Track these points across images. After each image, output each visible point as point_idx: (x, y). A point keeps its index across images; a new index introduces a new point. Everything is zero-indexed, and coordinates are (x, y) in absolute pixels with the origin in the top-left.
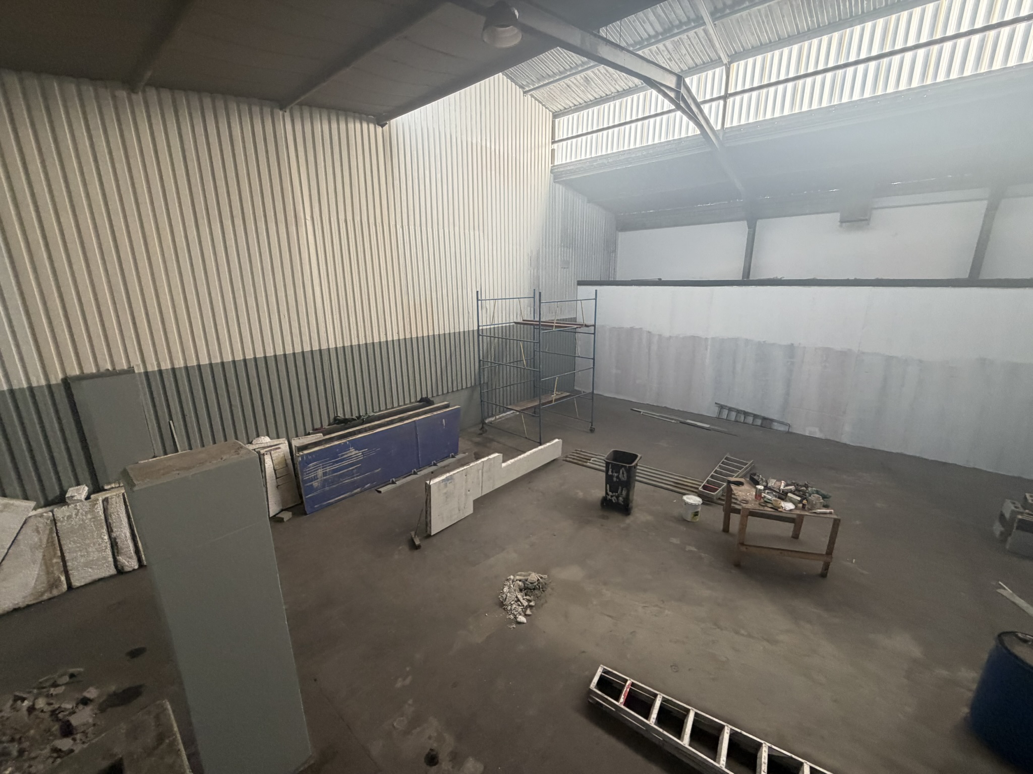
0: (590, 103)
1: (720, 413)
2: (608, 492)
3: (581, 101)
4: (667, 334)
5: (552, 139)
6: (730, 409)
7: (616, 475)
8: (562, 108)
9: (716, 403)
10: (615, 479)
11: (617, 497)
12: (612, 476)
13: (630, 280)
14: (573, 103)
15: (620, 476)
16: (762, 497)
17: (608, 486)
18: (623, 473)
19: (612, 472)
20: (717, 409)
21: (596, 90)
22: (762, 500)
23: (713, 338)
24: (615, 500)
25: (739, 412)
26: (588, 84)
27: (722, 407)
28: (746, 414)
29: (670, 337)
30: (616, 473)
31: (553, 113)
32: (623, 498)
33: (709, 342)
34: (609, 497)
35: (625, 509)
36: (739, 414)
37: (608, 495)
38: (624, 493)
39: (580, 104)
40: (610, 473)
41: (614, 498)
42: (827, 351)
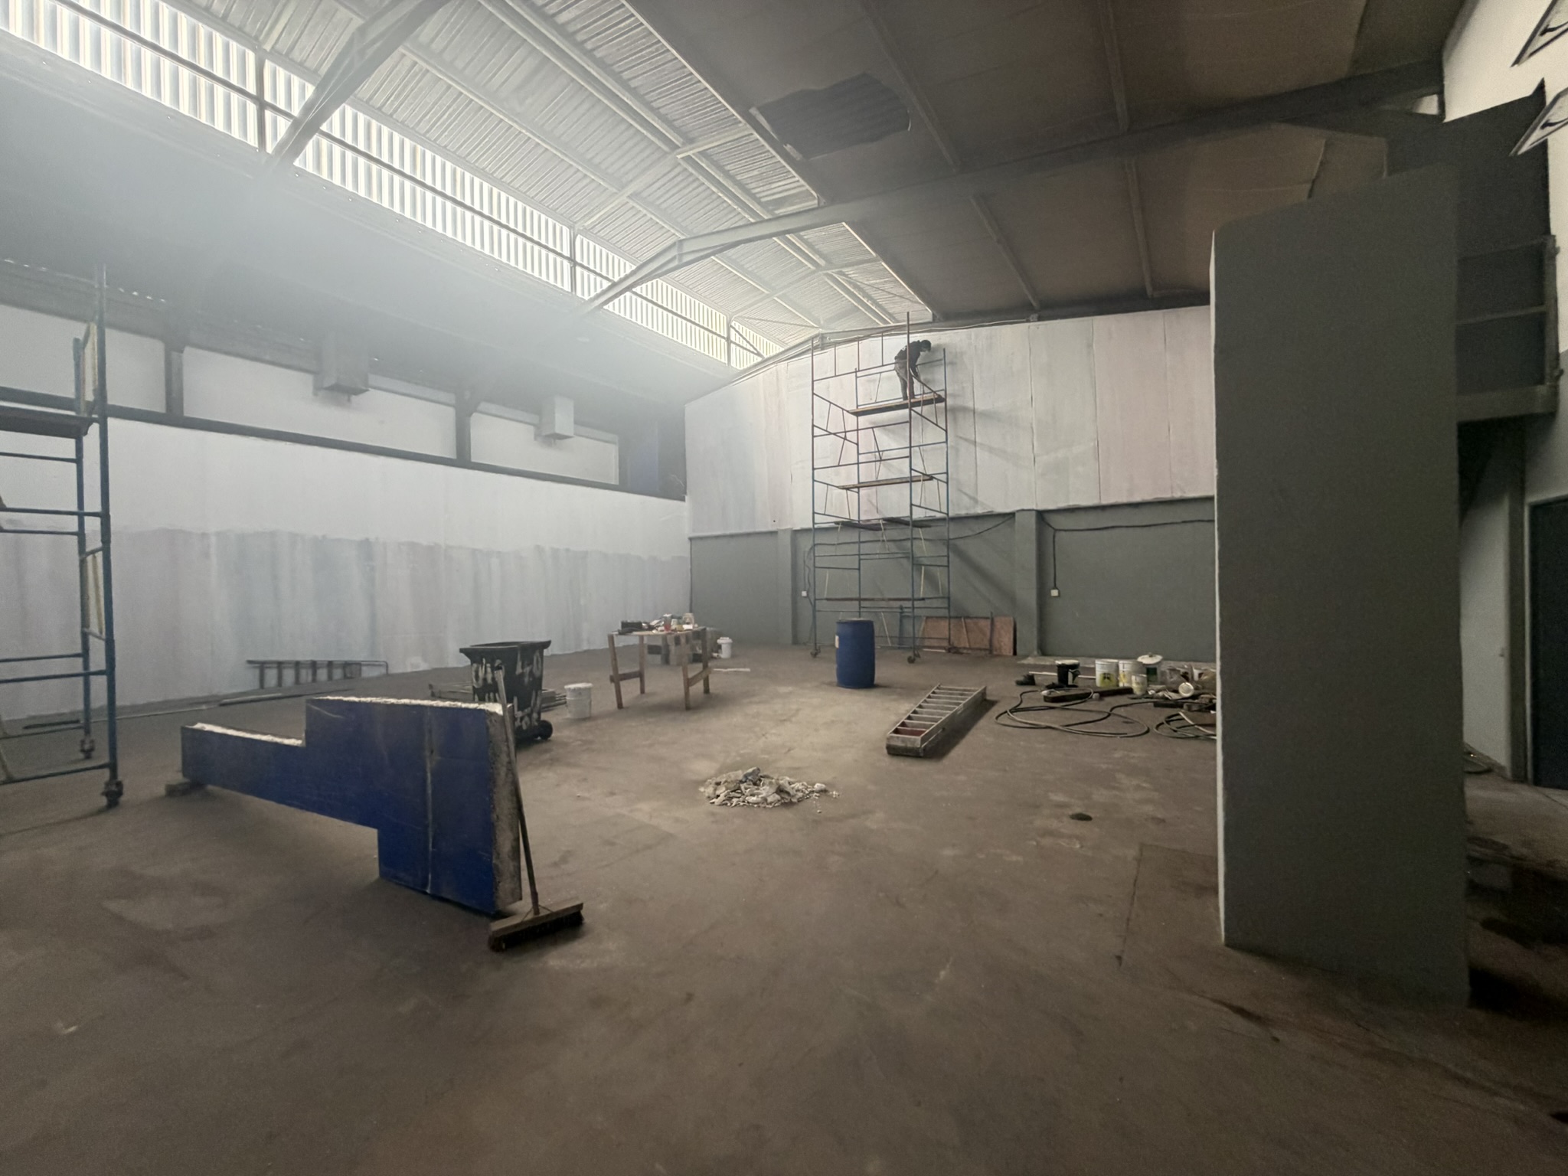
1: (261, 678)
2: (516, 712)
6: (282, 666)
7: (528, 670)
9: (250, 662)
10: (526, 679)
11: (530, 715)
12: (522, 676)
15: (534, 670)
17: (515, 699)
19: (523, 668)
20: (253, 673)
23: (222, 534)
24: (526, 723)
25: (299, 666)
28: (315, 665)
30: (528, 665)
32: (537, 713)
33: (213, 540)
36: (302, 670)
37: (516, 719)
40: (519, 671)
41: (526, 719)
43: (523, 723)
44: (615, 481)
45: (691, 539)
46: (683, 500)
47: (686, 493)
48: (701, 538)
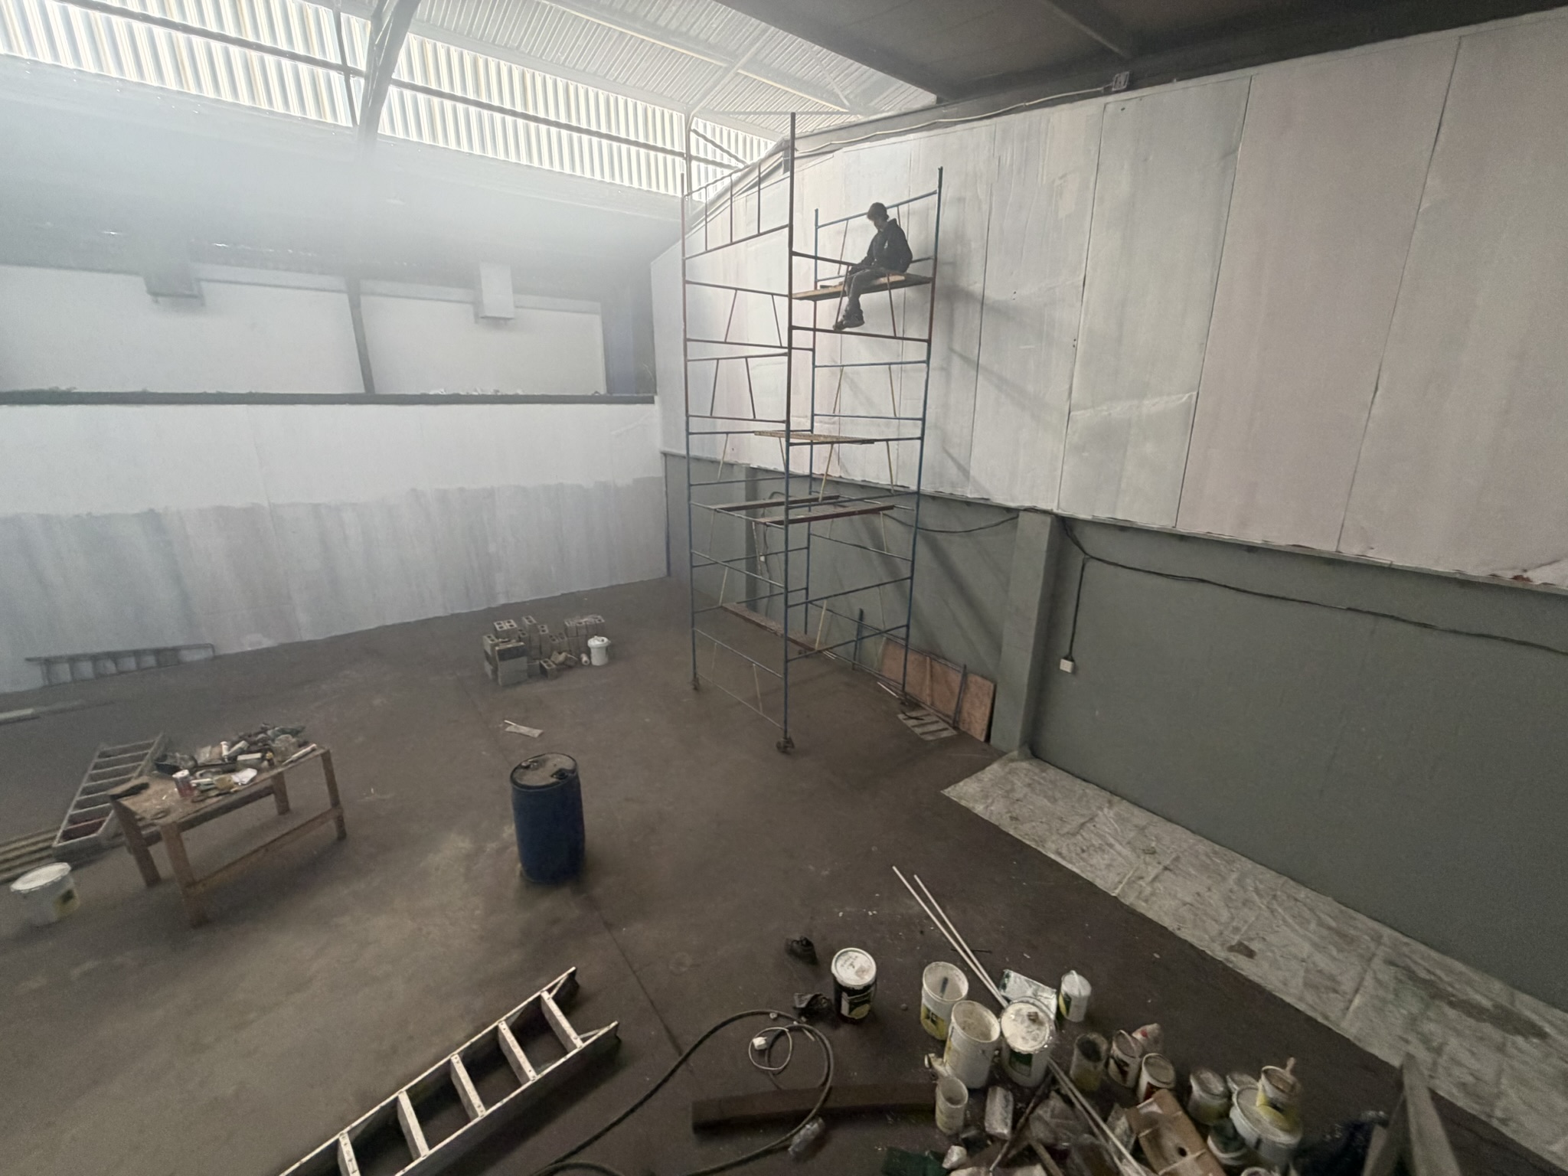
1: (48, 674)
9: (28, 660)
16: (195, 787)
20: (36, 670)
22: (196, 793)
25: (95, 658)
27: (48, 663)
28: (114, 656)
42: (222, 512)
44: (601, 391)
45: (665, 454)
46: (651, 401)
47: (655, 394)
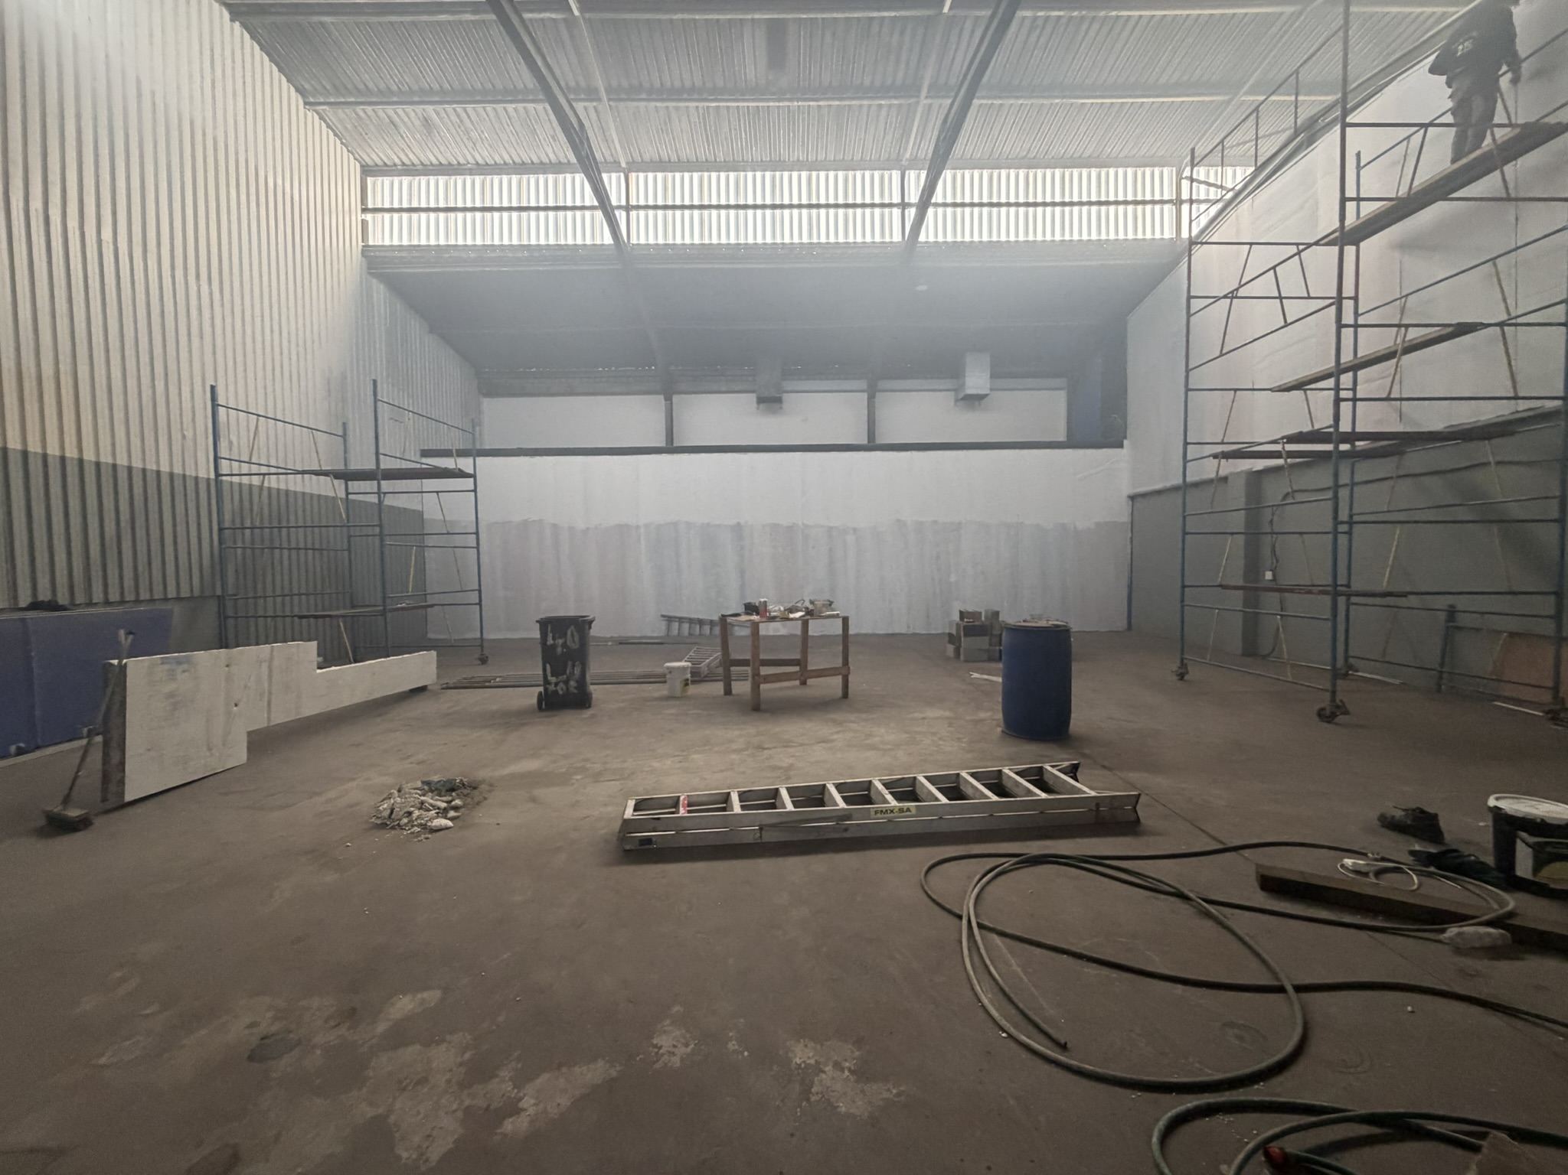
0: (431, 168)
1: (669, 628)
2: (550, 678)
3: (416, 161)
4: (581, 525)
5: (362, 204)
6: (681, 620)
7: (560, 641)
8: (379, 162)
9: (663, 616)
10: (559, 650)
11: (566, 682)
12: (554, 646)
13: (515, 447)
14: (401, 161)
15: (568, 643)
17: (548, 666)
18: (572, 635)
19: (554, 639)
20: (663, 625)
21: (442, 149)
23: (647, 526)
24: (562, 689)
25: (691, 621)
26: (429, 133)
27: (669, 619)
28: (701, 622)
29: (588, 529)
30: (560, 638)
31: (362, 166)
32: (577, 682)
33: (642, 530)
34: (552, 688)
35: (581, 700)
36: (693, 625)
37: (550, 684)
38: (577, 671)
39: (413, 165)
40: (550, 641)
41: (562, 685)
42: (775, 527)
43: (558, 688)
44: (1062, 437)
45: (1133, 498)
46: (1121, 446)
47: (1125, 437)
48: (1144, 495)
